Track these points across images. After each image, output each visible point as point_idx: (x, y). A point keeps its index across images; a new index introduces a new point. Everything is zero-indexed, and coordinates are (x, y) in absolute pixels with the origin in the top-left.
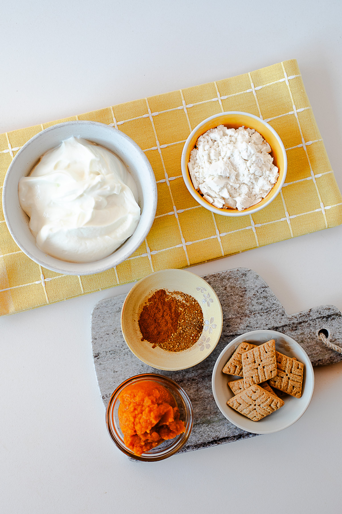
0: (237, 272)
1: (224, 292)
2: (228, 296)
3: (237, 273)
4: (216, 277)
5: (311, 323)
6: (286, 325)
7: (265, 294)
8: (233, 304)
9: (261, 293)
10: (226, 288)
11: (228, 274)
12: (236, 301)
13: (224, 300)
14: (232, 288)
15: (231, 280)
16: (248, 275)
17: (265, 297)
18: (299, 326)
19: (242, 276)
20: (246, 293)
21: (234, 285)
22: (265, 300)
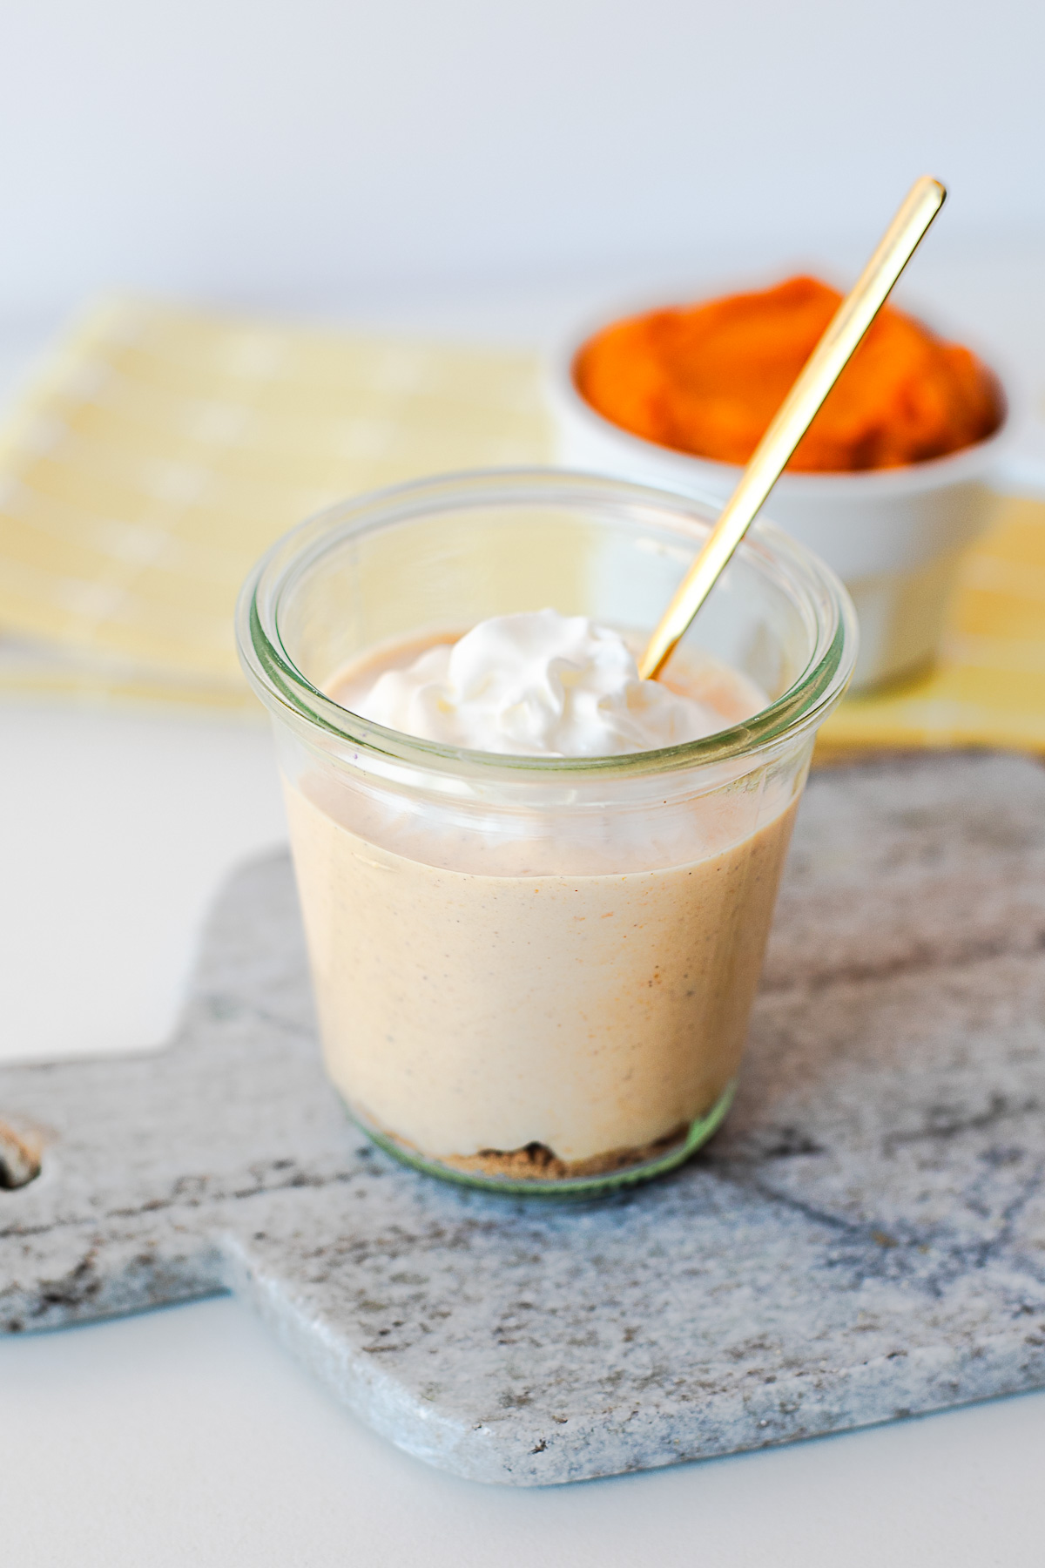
0: (565, 1411)
1: (634, 1322)
2: (613, 1303)
3: (562, 1406)
4: (703, 1385)
5: (84, 1210)
6: (242, 1195)
7: (376, 1320)
8: (576, 1273)
9: (397, 1324)
10: (628, 1339)
11: (624, 1399)
12: (558, 1286)
13: (635, 1284)
14: (592, 1339)
15: (605, 1374)
16: (493, 1401)
17: (369, 1306)
18: (161, 1193)
19: (531, 1395)
20: (496, 1323)
21: (576, 1351)
22: (373, 1295)
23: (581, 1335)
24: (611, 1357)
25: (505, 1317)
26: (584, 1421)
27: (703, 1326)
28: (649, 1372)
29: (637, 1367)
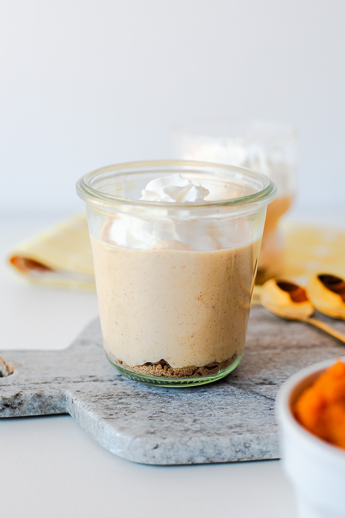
0: (167, 436)
1: (198, 418)
2: (192, 413)
3: (165, 435)
4: (217, 433)
5: (23, 382)
6: (76, 382)
7: (110, 412)
8: (181, 406)
9: (116, 413)
10: (194, 422)
11: (188, 435)
12: (174, 408)
13: (201, 410)
14: (182, 421)
15: (183, 429)
16: (143, 432)
17: (109, 409)
18: (49, 380)
19: (156, 432)
20: (151, 415)
21: (175, 423)
22: (110, 406)
23: (178, 420)
24: (186, 425)
25: (154, 414)
26: (172, 440)
27: (221, 420)
28: (199, 429)
29: (195, 428)
